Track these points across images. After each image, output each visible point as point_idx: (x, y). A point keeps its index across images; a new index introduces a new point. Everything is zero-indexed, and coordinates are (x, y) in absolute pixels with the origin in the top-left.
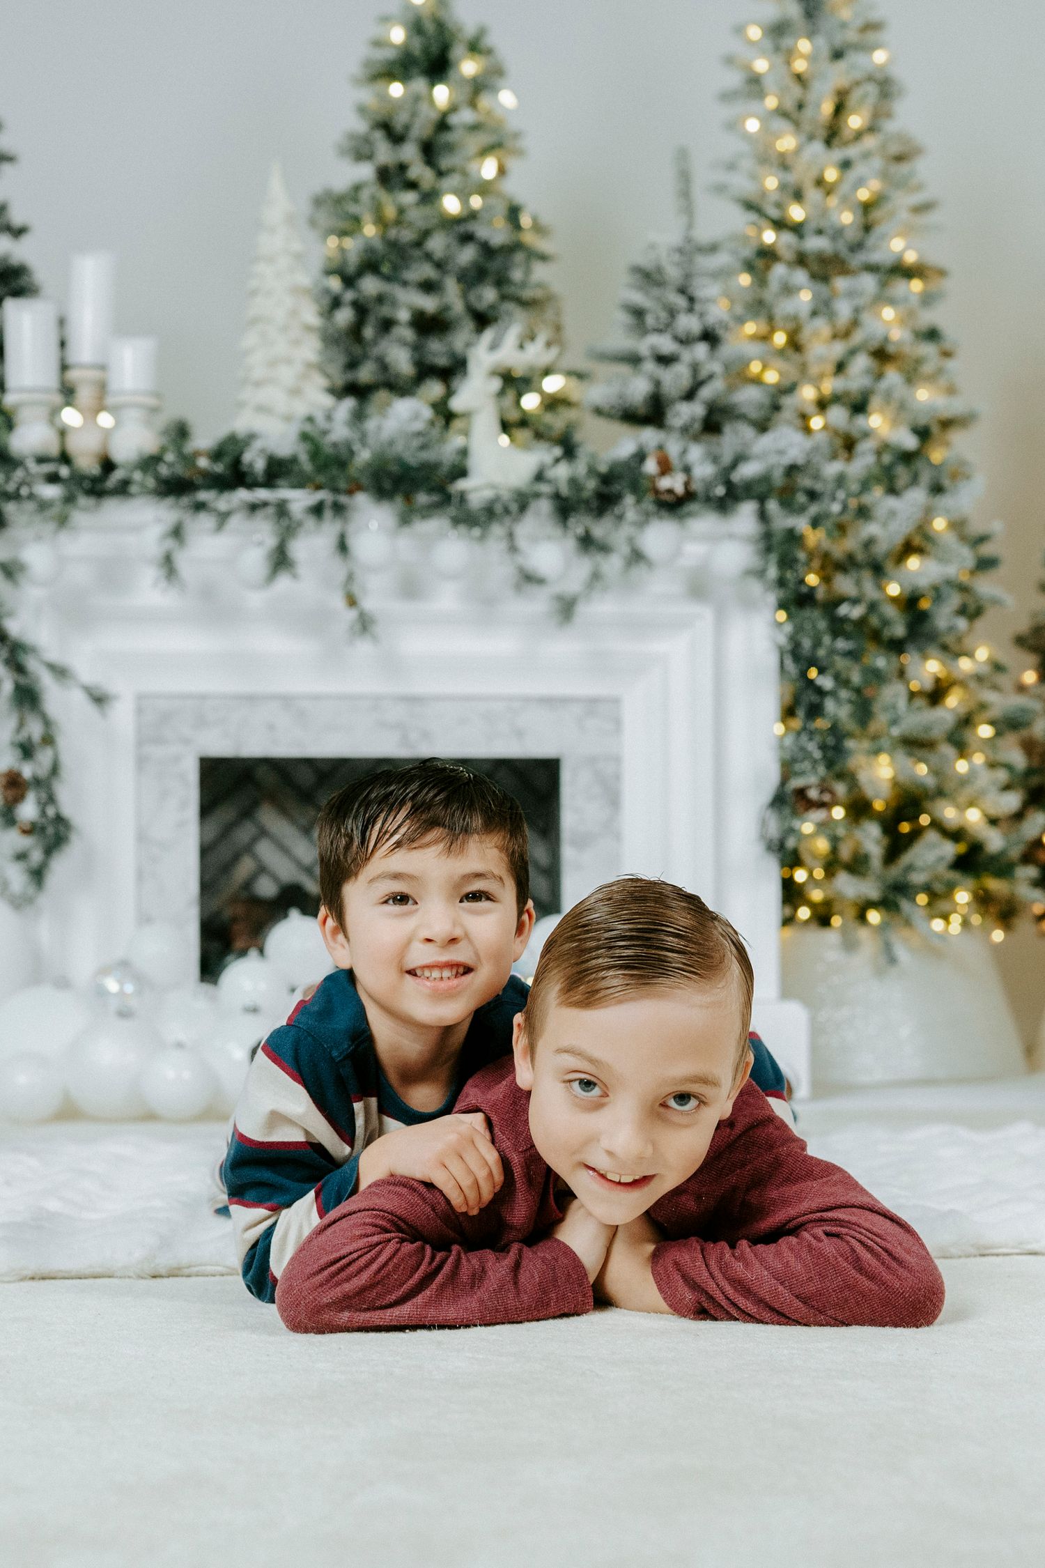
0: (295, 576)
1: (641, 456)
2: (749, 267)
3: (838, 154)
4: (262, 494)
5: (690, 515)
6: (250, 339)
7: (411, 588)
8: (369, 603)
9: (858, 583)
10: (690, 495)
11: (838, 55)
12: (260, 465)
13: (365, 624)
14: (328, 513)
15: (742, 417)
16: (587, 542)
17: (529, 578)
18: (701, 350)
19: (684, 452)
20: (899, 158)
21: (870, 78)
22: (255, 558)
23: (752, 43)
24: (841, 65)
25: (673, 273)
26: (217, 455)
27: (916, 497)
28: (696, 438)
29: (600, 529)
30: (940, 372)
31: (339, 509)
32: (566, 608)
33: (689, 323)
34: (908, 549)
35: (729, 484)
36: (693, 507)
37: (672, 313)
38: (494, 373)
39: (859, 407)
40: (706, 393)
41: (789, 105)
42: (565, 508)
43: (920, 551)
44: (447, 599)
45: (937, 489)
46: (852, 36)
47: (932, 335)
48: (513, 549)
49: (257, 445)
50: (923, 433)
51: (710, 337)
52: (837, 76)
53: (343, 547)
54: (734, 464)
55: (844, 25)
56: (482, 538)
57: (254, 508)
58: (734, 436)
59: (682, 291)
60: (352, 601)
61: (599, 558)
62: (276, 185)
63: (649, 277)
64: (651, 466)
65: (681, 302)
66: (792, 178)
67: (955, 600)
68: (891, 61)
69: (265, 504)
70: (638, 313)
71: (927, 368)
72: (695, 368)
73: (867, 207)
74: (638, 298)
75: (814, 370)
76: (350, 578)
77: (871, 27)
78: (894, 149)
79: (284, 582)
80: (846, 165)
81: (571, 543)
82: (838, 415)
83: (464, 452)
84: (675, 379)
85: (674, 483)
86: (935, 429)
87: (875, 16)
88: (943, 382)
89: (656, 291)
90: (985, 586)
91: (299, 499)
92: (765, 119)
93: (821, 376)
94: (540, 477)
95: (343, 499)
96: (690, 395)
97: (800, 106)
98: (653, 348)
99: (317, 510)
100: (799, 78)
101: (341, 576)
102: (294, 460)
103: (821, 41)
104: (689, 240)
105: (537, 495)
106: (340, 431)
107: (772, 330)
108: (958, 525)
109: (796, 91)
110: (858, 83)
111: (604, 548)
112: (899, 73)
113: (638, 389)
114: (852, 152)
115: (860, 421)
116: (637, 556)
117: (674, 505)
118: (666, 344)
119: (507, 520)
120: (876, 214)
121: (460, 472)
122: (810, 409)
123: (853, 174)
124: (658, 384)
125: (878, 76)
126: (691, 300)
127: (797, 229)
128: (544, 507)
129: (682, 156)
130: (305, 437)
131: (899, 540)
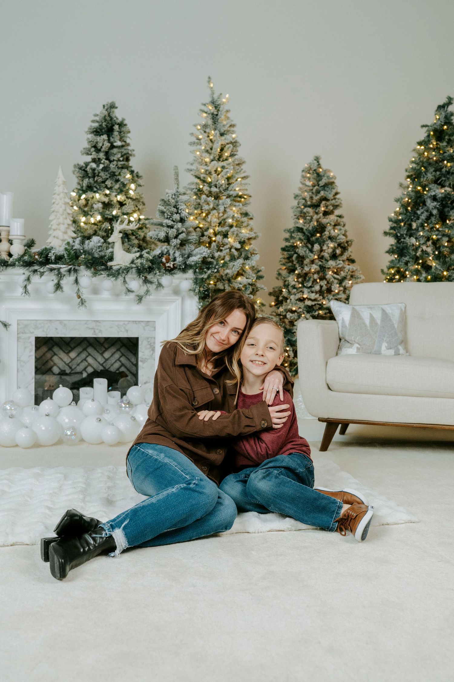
0: (62, 291)
1: (162, 255)
2: (196, 194)
3: (221, 164)
4: (54, 266)
5: (174, 274)
6: (51, 218)
7: (96, 291)
8: (84, 297)
9: (224, 285)
10: (174, 268)
11: (222, 135)
12: (53, 258)
13: (83, 302)
14: (72, 272)
15: (191, 243)
16: (146, 281)
17: (129, 291)
18: (180, 225)
19: (174, 253)
20: (238, 164)
21: (231, 143)
22: (51, 285)
23: (198, 130)
24: (223, 138)
25: (173, 201)
26: (40, 254)
27: (241, 261)
28: (178, 249)
29: (149, 277)
30: (248, 225)
31: (76, 271)
32: (140, 299)
33: (177, 217)
34: (239, 274)
35: (185, 263)
36: (175, 271)
37: (172, 214)
38: (120, 232)
39: (225, 236)
40: (181, 236)
41: (208, 148)
42: (140, 271)
43: (242, 275)
44: (106, 295)
45: (247, 258)
46: (226, 128)
47: (246, 214)
48: (125, 282)
49: (53, 252)
50: (242, 243)
51: (182, 220)
52: (222, 141)
53: (76, 281)
54: (188, 257)
55: (224, 126)
56: (116, 279)
57: (52, 270)
58: (188, 248)
59: (175, 207)
60: (79, 297)
61: (149, 285)
62: (60, 173)
63: (165, 203)
64: (164, 260)
65: (175, 210)
66: (209, 168)
67: (251, 290)
68: (237, 137)
69: (54, 269)
70: (163, 213)
71: (245, 224)
72: (178, 230)
73: (228, 179)
74: (162, 208)
75: (213, 225)
76: (79, 290)
77: (232, 126)
78: (237, 163)
79: (59, 292)
80: (223, 167)
81: (141, 281)
82: (219, 238)
83: (112, 253)
84: (172, 232)
85: (170, 264)
86: (246, 241)
87: (233, 123)
88: (249, 228)
89: (167, 207)
90: (259, 284)
91: (64, 268)
92: (201, 152)
93: (216, 226)
94: (132, 262)
95: (77, 268)
96: (176, 237)
97: (211, 149)
98: (166, 223)
99: (69, 271)
100: (211, 140)
101: (76, 290)
102: (63, 255)
103: (217, 132)
104: (177, 192)
105: (132, 268)
106: (77, 246)
107: (202, 212)
108: (252, 268)
109: (211, 144)
110: (228, 144)
111: (151, 283)
112: (238, 140)
113: (162, 235)
114: (224, 163)
115: (225, 240)
116: (160, 285)
117: (170, 271)
118: (170, 223)
119: (124, 275)
120: (231, 181)
121: (111, 259)
122: (212, 235)
123: (225, 171)
124: (168, 234)
125: (233, 141)
126: (177, 209)
127: (210, 185)
128: (134, 270)
129: (176, 168)
130: (66, 249)
131: (236, 273)
